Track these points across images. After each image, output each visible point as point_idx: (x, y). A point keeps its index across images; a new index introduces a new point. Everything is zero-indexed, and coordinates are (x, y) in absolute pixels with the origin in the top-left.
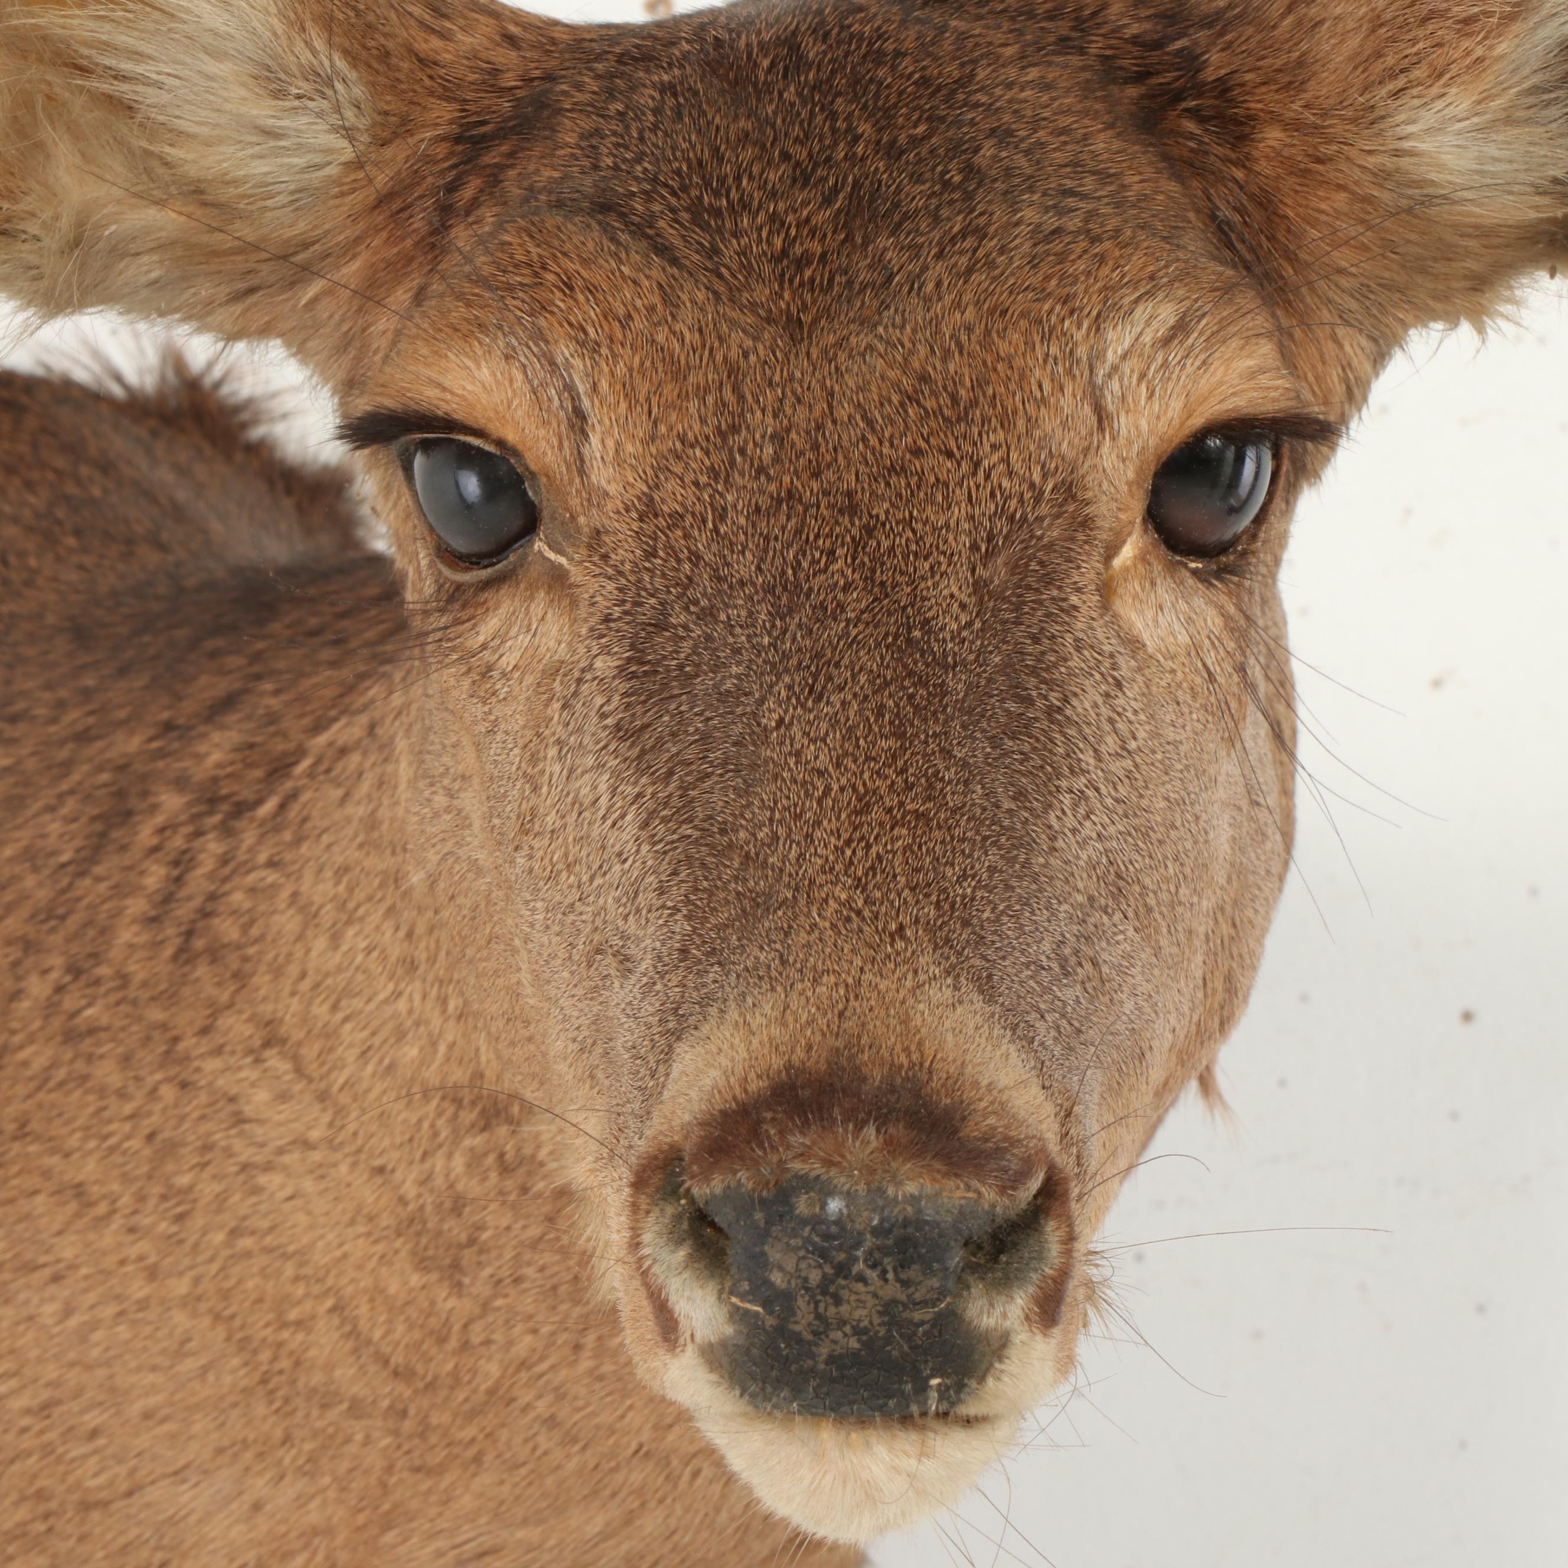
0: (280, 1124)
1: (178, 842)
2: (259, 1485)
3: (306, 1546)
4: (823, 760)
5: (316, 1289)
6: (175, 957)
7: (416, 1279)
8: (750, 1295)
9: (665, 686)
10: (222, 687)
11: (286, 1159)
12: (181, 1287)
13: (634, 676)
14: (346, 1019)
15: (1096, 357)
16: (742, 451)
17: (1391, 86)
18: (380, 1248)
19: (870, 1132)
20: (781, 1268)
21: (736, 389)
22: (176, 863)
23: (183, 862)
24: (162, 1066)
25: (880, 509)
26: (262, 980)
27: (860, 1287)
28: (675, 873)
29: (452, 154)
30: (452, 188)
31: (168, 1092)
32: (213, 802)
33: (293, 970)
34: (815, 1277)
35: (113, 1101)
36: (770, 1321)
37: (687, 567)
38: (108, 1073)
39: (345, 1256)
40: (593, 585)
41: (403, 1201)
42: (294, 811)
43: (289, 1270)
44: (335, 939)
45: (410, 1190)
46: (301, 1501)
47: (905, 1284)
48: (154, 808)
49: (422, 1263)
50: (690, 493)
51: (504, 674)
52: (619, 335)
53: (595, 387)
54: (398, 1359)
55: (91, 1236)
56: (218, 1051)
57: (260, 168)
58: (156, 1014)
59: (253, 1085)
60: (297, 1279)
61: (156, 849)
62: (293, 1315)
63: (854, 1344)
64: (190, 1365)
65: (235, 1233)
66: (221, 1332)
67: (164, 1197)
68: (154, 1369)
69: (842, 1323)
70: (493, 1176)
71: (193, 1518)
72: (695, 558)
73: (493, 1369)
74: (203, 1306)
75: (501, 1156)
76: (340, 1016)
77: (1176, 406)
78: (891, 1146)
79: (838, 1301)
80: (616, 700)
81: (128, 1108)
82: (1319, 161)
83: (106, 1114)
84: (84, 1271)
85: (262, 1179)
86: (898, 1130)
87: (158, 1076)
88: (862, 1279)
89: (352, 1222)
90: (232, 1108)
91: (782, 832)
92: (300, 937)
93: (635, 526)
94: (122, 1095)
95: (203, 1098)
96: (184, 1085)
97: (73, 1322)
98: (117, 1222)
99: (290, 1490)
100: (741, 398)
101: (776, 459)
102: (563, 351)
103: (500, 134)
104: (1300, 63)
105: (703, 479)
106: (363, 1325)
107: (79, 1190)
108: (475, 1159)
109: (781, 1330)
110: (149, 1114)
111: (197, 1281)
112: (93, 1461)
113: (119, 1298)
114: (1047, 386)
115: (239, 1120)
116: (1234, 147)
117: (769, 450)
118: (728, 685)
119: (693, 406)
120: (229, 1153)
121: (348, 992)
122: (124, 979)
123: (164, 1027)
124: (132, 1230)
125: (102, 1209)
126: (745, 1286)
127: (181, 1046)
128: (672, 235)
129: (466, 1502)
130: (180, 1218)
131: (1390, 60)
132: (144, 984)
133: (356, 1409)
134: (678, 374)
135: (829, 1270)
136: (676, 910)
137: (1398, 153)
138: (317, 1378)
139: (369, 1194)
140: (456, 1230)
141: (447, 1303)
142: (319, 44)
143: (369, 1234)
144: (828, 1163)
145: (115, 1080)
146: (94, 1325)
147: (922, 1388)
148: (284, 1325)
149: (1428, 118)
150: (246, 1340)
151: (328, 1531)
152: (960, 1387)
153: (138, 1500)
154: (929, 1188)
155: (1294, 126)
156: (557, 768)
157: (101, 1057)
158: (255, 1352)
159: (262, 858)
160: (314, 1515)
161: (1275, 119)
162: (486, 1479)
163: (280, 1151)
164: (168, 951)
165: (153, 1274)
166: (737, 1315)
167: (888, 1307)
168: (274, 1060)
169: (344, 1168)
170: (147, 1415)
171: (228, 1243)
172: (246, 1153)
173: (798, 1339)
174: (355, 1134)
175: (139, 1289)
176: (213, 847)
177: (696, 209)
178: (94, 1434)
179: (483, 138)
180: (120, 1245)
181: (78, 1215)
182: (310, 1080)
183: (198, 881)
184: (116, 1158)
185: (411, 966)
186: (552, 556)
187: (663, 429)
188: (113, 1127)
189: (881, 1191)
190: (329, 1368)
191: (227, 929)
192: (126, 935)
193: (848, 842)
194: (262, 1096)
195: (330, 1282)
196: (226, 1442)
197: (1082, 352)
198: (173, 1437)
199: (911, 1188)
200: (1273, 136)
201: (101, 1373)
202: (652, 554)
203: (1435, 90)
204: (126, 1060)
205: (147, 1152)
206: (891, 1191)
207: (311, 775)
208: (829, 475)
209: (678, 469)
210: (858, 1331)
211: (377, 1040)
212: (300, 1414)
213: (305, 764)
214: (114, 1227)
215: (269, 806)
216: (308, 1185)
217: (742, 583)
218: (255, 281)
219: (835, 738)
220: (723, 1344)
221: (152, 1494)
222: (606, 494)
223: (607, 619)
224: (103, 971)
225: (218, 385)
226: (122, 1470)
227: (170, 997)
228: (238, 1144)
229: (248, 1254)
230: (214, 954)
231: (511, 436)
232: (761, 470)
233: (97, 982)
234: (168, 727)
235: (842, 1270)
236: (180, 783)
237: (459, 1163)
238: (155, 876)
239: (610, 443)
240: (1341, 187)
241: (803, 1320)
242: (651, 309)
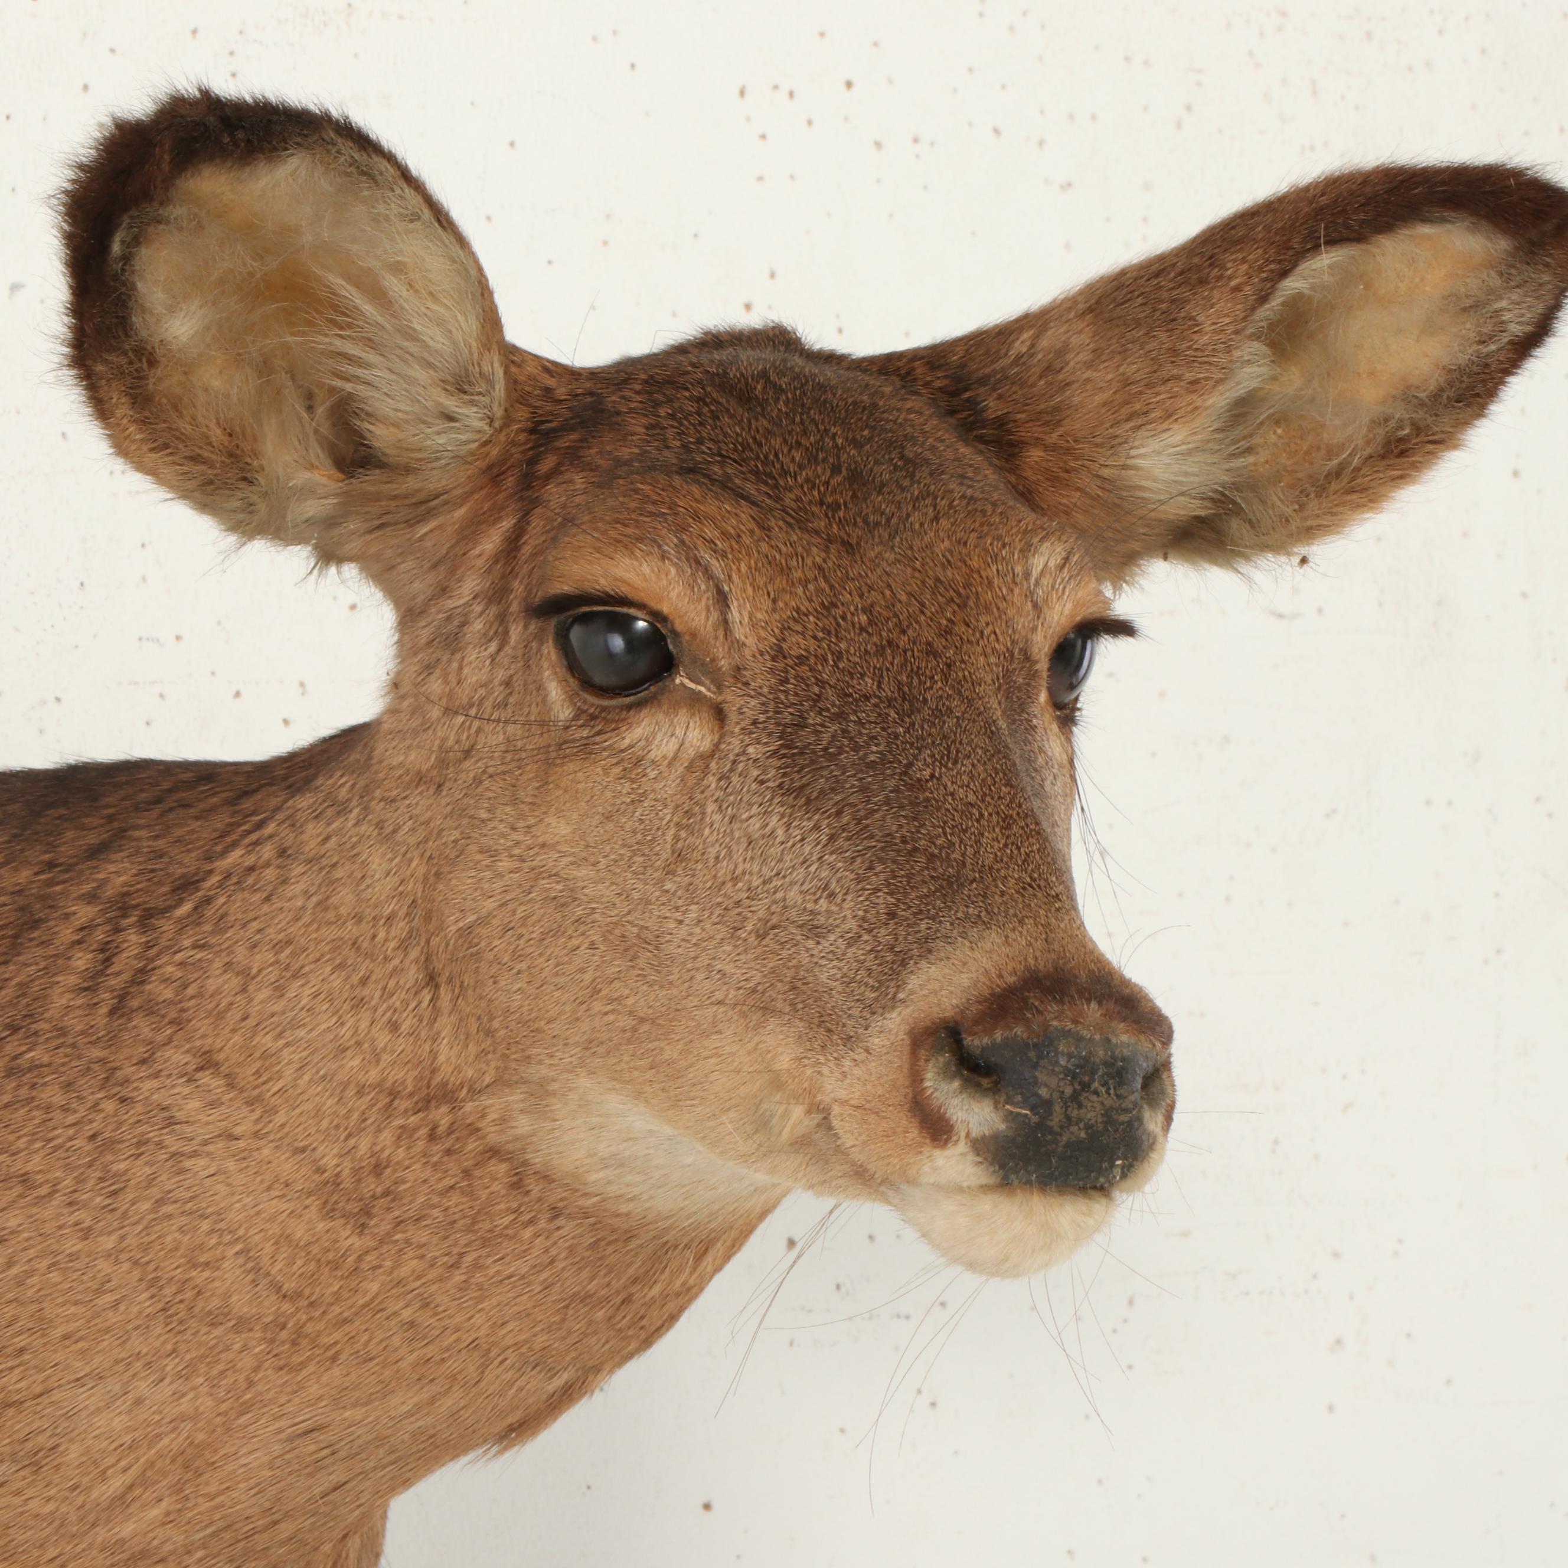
0: (208, 1123)
1: (98, 936)
5: (228, 1238)
6: (112, 1012)
7: (321, 1226)
8: (1024, 1104)
11: (210, 1148)
12: (108, 1243)
15: (1026, 573)
18: (291, 1206)
22: (102, 951)
24: (102, 1088)
26: (200, 1024)
27: (1095, 1097)
29: (529, 440)
31: (109, 1106)
32: (124, 909)
34: (1068, 1091)
35: (58, 1115)
36: (1035, 1119)
38: (53, 1095)
39: (258, 1213)
41: (320, 1170)
42: (209, 912)
43: (205, 1225)
45: (330, 1161)
47: (1119, 1097)
48: (64, 916)
49: (330, 1213)
54: (289, 1286)
55: (35, 1210)
56: (156, 1075)
58: (96, 1053)
59: (184, 1098)
60: (212, 1232)
62: (203, 1259)
65: (160, 1202)
66: (136, 1274)
67: (101, 1179)
68: (76, 1303)
71: (86, 1412)
72: (822, 683)
73: (375, 1287)
74: (124, 1257)
77: (1069, 608)
79: (1080, 1106)
80: (773, 771)
81: (71, 1119)
83: (51, 1124)
85: (188, 1163)
86: (1111, 1006)
87: (99, 1096)
88: (1096, 1093)
89: (269, 1188)
90: (166, 1114)
93: (770, 664)
94: (65, 1109)
95: (139, 1108)
96: (123, 1100)
98: (58, 1200)
102: (703, 555)
103: (566, 428)
105: (819, 634)
106: (265, 1261)
107: (25, 1179)
108: (406, 1133)
109: (1041, 1126)
110: (91, 1122)
111: (122, 1238)
113: (54, 1253)
114: (1004, 590)
115: (171, 1122)
119: (800, 590)
120: (160, 1145)
122: (63, 1032)
123: (102, 1061)
124: (70, 1204)
125: (44, 1190)
126: (1019, 1098)
127: (119, 1074)
128: (746, 487)
130: (115, 1193)
132: (83, 1033)
135: (1077, 1087)
137: (1125, 468)
138: (215, 1303)
139: (288, 1167)
140: (371, 1185)
143: (283, 1196)
145: (59, 1099)
146: (30, 1274)
147: (1112, 1167)
148: (195, 1266)
149: (1155, 444)
150: (157, 1279)
152: (1130, 1166)
153: (45, 1401)
154: (1132, 1039)
157: (45, 1084)
158: (162, 1288)
159: (187, 943)
161: (1038, 443)
163: (206, 1143)
164: (104, 1010)
165: (86, 1234)
166: (1011, 1118)
167: (1108, 1113)
168: (205, 1078)
169: (266, 1151)
171: (154, 1210)
172: (173, 1144)
173: (1049, 1131)
174: (282, 1126)
175: (72, 1246)
176: (133, 940)
177: (756, 472)
179: (553, 430)
180: (60, 1215)
181: (22, 1195)
182: (243, 1091)
183: (127, 960)
184: (60, 1153)
186: (692, 686)
187: (781, 604)
188: (57, 1132)
190: (226, 1296)
191: (159, 990)
192: (60, 1000)
194: (194, 1104)
195: (241, 1232)
197: (1018, 569)
198: (84, 1352)
199: (1124, 1038)
204: (68, 1086)
205: (90, 1147)
206: (1114, 1040)
207: (221, 885)
209: (798, 628)
211: (316, 1057)
212: (190, 1332)
213: (215, 879)
214: (55, 1203)
215: (186, 908)
216: (231, 1165)
220: (995, 1136)
223: (755, 722)
224: (40, 1026)
227: (112, 1040)
228: (169, 1140)
229: (169, 1216)
230: (150, 1009)
233: (36, 1034)
235: (1086, 1086)
237: (386, 1136)
238: (81, 959)
241: (1055, 1121)
242: (752, 532)
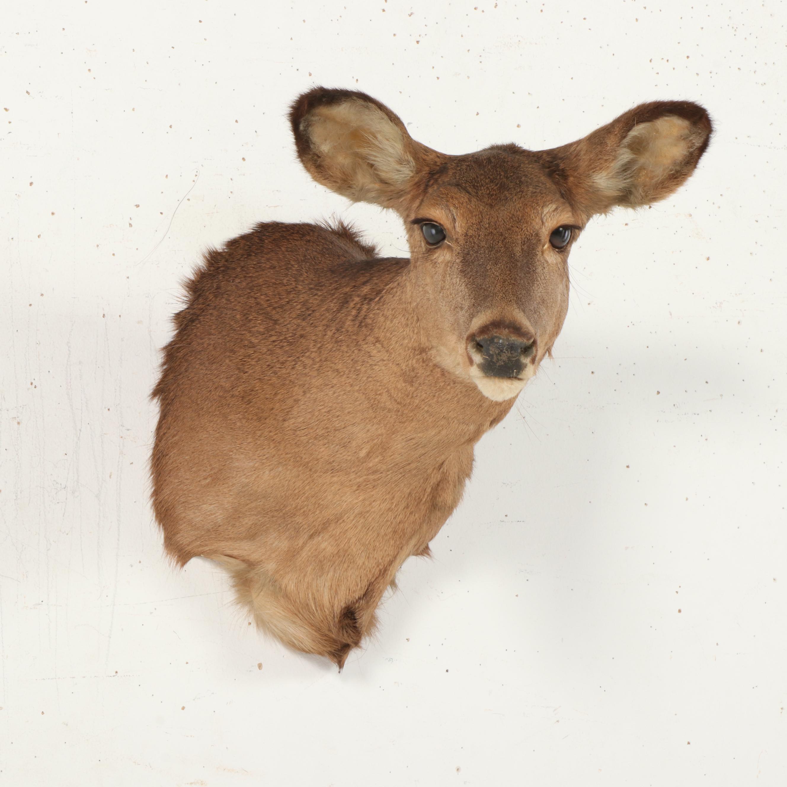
0: (378, 357)
1: (359, 306)
2: (369, 426)
3: (377, 438)
4: (498, 274)
5: (384, 388)
6: (358, 326)
7: (404, 385)
8: (487, 355)
9: (469, 264)
10: (365, 279)
11: (379, 363)
12: (357, 388)
13: (463, 262)
14: (393, 336)
15: (542, 213)
16: (483, 226)
17: (593, 171)
18: (396, 379)
19: (507, 330)
20: (492, 351)
21: (482, 216)
22: (358, 310)
23: (359, 310)
24: (355, 347)
25: (507, 235)
26: (376, 330)
27: (504, 354)
28: (472, 293)
29: (428, 176)
30: (429, 181)
31: (356, 351)
32: (365, 299)
33: (383, 327)
34: (497, 352)
35: (345, 354)
36: (489, 359)
37: (473, 244)
38: (344, 348)
39: (390, 381)
40: (456, 248)
41: (402, 370)
42: (382, 300)
43: (379, 384)
44: (392, 321)
45: (404, 367)
46: (377, 429)
47: (511, 354)
48: (353, 300)
49: (405, 381)
50: (474, 233)
51: (439, 263)
52: (461, 206)
53: (457, 214)
54: (399, 400)
55: (340, 379)
56: (367, 343)
57: (397, 177)
58: (354, 337)
59: (373, 350)
60: (380, 386)
61: (354, 308)
62: (378, 393)
63: (503, 363)
64: (358, 403)
65: (368, 377)
66: (364, 396)
67: (354, 371)
68: (350, 404)
69: (501, 360)
70: (421, 363)
71: (356, 433)
72: (474, 243)
73: (417, 401)
74: (361, 392)
75: (423, 359)
76: (392, 335)
77: (555, 222)
78: (510, 332)
79: (501, 356)
80: (460, 266)
81: (348, 355)
82: (580, 183)
83: (343, 356)
84: (338, 385)
85: (374, 367)
86: (511, 330)
87: (354, 349)
88: (505, 353)
89: (392, 374)
90: (369, 354)
91: (491, 285)
92: (384, 321)
93: (464, 238)
94: (347, 352)
95: (363, 352)
96: (359, 350)
97: (335, 395)
98: (345, 376)
99: (375, 427)
100: (482, 217)
101: (489, 227)
102: (452, 208)
103: (437, 173)
104: (577, 166)
105: (476, 230)
106: (392, 394)
107: (337, 370)
108: (418, 360)
109: (491, 361)
110: (352, 356)
111: (360, 387)
112: (338, 421)
113: (344, 390)
114: (534, 217)
115: (370, 356)
116: (564, 181)
117: (487, 225)
118: (480, 263)
119: (474, 218)
120: (368, 362)
121: (394, 331)
122: (348, 331)
123: (356, 339)
124: (348, 377)
125: (342, 373)
126: (486, 354)
127: (359, 343)
128: (470, 190)
129: (409, 429)
130: (358, 375)
131: (593, 166)
132: (352, 332)
133: (389, 411)
134: (471, 212)
135: (499, 351)
136: (472, 298)
137: (593, 182)
138: (383, 405)
139: (395, 369)
140: (412, 374)
141: (410, 389)
142: (409, 156)
143: (395, 377)
144: (500, 334)
145: (346, 350)
146: (339, 396)
147: (513, 372)
148: (377, 395)
149: (599, 176)
150: (369, 398)
151: (382, 435)
152: (519, 372)
153: (345, 429)
154: (516, 339)
155: (575, 177)
156: (449, 278)
157: (343, 345)
158: (370, 400)
159: (376, 308)
160: (379, 432)
161: (572, 176)
162: (413, 424)
163: (378, 362)
164: (357, 326)
165: (351, 386)
166: (484, 359)
167: (509, 358)
168: (378, 345)
169: (391, 364)
170: (349, 413)
171: (367, 380)
172: (371, 362)
173: (493, 362)
174: (393, 358)
175: (348, 389)
176: (365, 307)
177: (474, 186)
178: (338, 416)
179: (434, 173)
180: (345, 380)
181: (337, 375)
182: (385, 348)
183: (363, 313)
184: (345, 364)
185: (407, 325)
186: (448, 243)
187: (469, 222)
188: (345, 358)
189: (508, 339)
190: (385, 403)
191: (369, 321)
192: (348, 323)
193: (502, 287)
194: (375, 352)
195: (386, 386)
196: (363, 418)
197: (540, 212)
198: (353, 417)
199: (513, 338)
200: (571, 179)
201: (340, 404)
202: (467, 242)
203: (600, 171)
204: (348, 346)
205: (351, 363)
206: (510, 339)
207: (386, 293)
208: (498, 230)
209: (471, 228)
210: (504, 361)
211: (399, 340)
212: (378, 412)
213: (384, 291)
214: (344, 377)
215: (377, 299)
216: (383, 368)
217: (483, 247)
218: (391, 197)
219: (500, 271)
220: (481, 364)
221: (348, 428)
222: (459, 232)
223: (459, 253)
224: (343, 330)
225: (349, 229)
226: (343, 423)
227: (357, 334)
228: (369, 361)
229: (371, 381)
230: (366, 326)
231: (442, 223)
232: (486, 228)
233: (342, 332)
234: (354, 286)
235: (502, 351)
236: (358, 296)
237: (414, 361)
238: (354, 312)
239: (460, 224)
240: (583, 188)
241: (495, 360)
242: (467, 202)
